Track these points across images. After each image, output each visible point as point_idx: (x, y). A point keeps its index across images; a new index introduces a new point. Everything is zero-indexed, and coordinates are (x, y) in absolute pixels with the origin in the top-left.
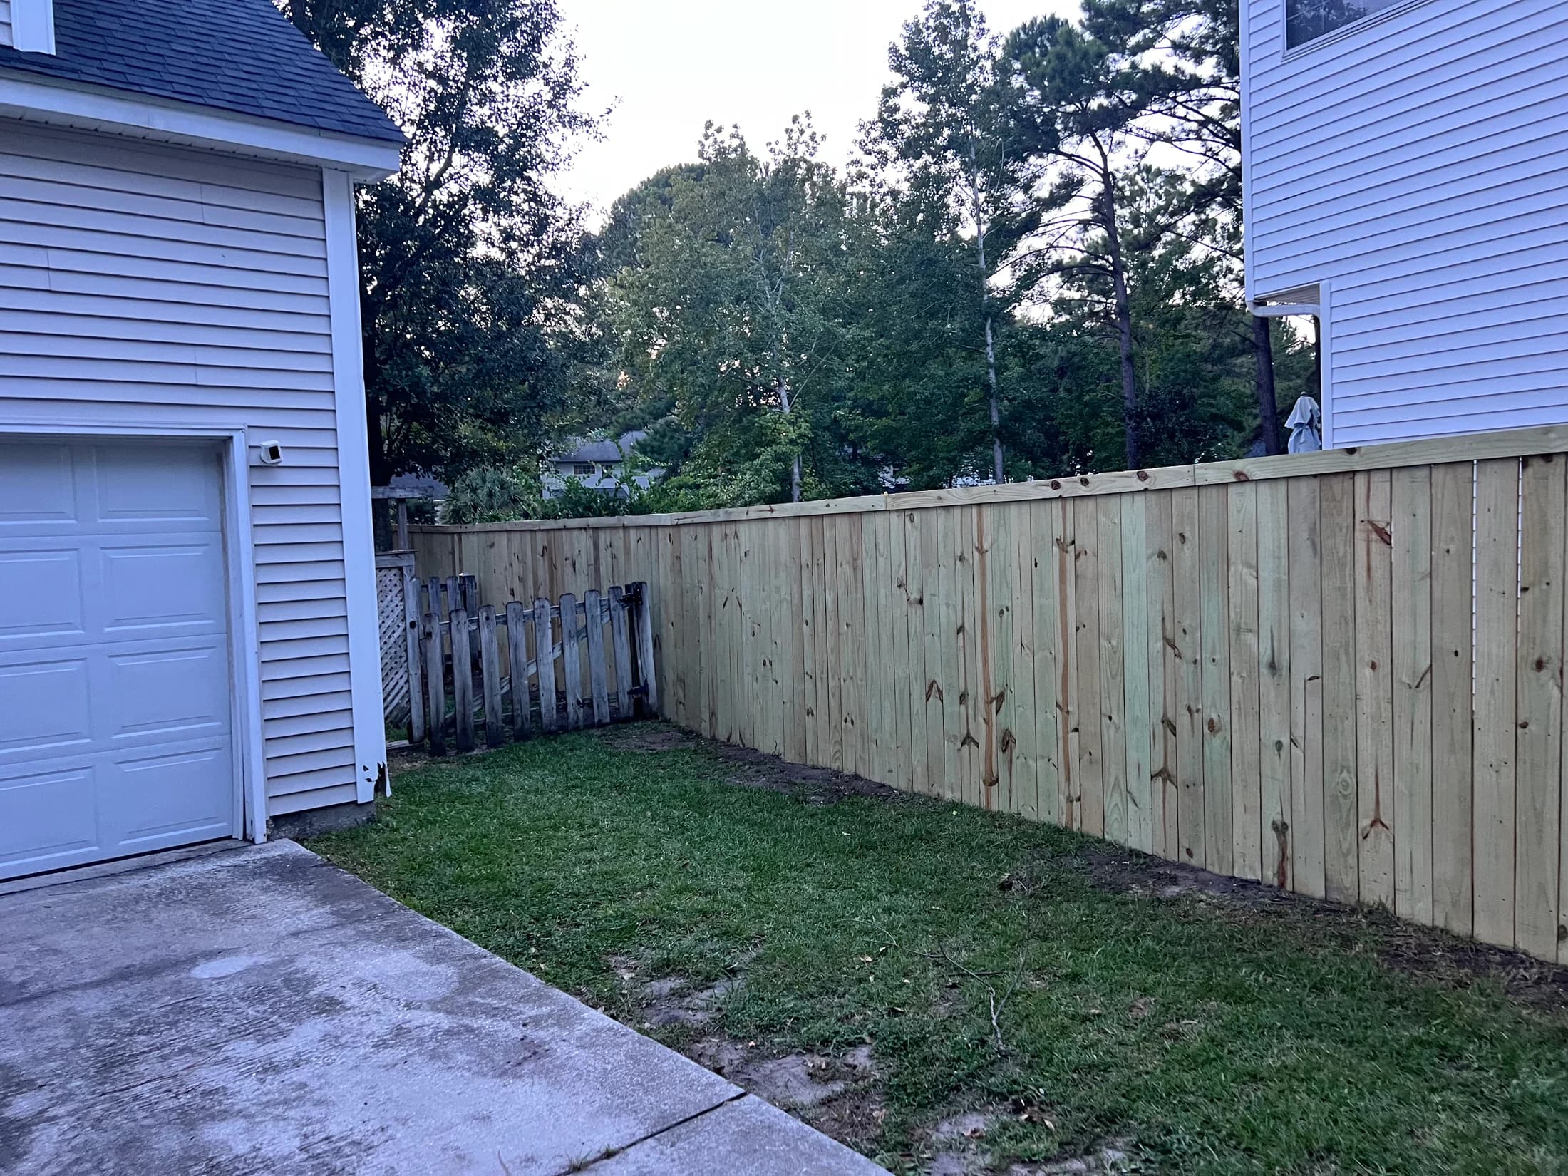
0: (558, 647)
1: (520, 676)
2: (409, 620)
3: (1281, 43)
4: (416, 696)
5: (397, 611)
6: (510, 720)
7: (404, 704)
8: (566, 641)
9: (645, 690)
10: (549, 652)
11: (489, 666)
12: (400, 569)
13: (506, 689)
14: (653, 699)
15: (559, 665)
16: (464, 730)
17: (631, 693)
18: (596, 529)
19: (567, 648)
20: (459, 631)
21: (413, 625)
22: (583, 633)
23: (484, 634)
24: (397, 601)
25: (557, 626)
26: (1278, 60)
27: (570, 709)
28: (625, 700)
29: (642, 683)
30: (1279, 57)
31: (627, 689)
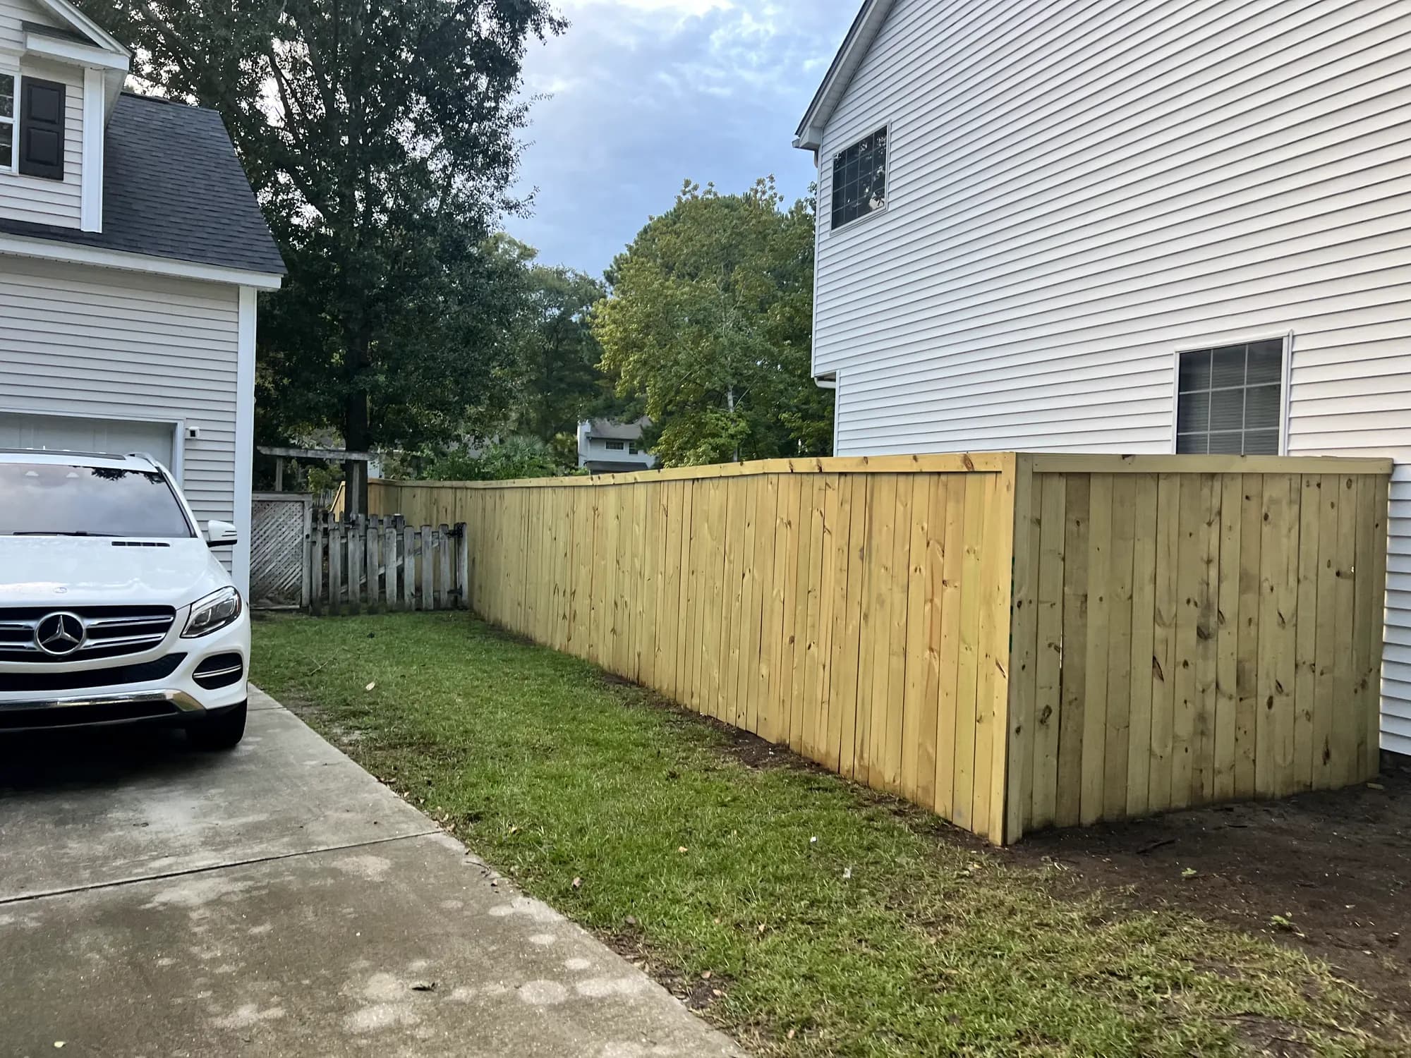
0: (401, 558)
1: (373, 574)
2: (305, 534)
3: (829, 226)
4: (306, 580)
5: (299, 527)
6: (365, 600)
7: (298, 583)
8: (406, 555)
9: (460, 592)
10: (393, 563)
11: (352, 567)
12: (303, 502)
13: (363, 581)
14: (465, 597)
15: (400, 571)
16: (334, 603)
17: (450, 592)
18: (456, 488)
19: (406, 560)
20: (334, 542)
21: (308, 536)
22: (418, 552)
23: (351, 546)
24: (299, 521)
25: (400, 546)
26: (828, 236)
27: (406, 598)
28: (444, 597)
29: (458, 587)
30: (828, 234)
31: (447, 590)
